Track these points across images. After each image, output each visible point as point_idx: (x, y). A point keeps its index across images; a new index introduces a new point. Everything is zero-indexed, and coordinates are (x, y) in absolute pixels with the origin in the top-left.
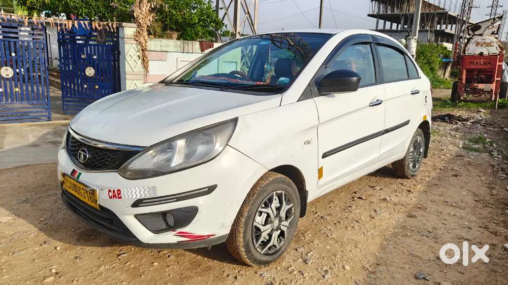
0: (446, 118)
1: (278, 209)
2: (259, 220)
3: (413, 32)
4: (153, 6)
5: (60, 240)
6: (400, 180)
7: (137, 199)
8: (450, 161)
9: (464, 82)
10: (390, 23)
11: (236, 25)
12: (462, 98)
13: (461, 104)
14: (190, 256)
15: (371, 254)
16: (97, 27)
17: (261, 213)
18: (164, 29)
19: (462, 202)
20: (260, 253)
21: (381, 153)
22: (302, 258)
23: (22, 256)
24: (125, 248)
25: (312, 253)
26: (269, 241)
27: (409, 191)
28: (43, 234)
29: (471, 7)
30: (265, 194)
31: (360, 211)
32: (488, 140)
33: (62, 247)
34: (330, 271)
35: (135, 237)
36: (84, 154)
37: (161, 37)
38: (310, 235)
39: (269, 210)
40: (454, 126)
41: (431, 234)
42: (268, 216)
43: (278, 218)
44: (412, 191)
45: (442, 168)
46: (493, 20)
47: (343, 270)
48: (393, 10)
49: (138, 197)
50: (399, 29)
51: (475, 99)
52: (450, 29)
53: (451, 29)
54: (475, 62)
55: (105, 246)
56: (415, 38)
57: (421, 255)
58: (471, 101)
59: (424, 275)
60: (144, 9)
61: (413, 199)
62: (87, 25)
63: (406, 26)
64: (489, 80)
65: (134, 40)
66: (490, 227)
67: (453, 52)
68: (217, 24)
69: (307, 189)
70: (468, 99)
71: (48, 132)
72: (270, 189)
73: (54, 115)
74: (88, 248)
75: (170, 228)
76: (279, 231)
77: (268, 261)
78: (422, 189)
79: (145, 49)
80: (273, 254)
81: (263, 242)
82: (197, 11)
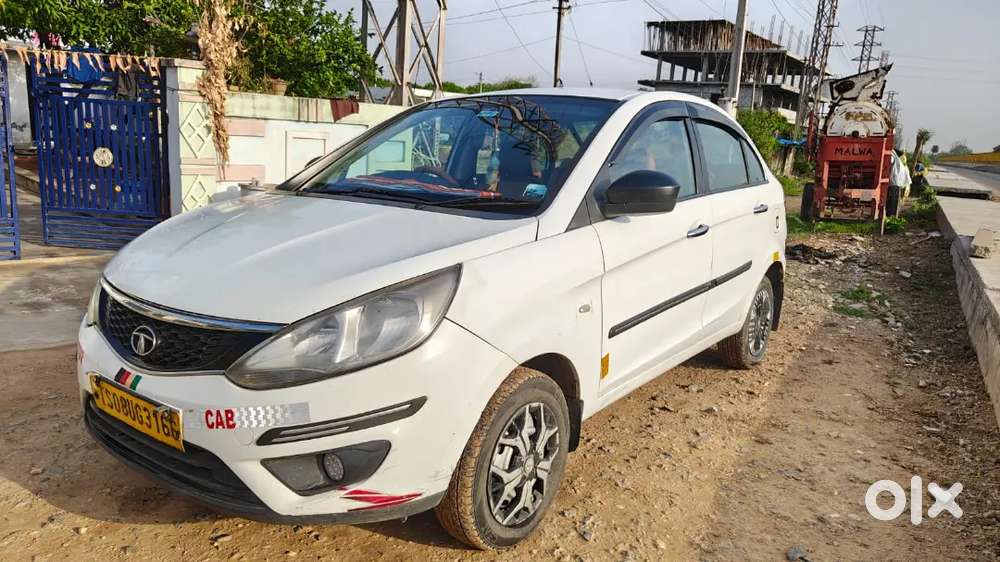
0: (798, 252)
1: (534, 438)
2: (501, 461)
3: (730, 87)
4: (237, 27)
5: (84, 513)
6: (731, 372)
7: (267, 429)
8: (814, 335)
9: (825, 185)
10: (681, 69)
11: (402, 68)
12: (822, 215)
13: (819, 226)
14: (359, 535)
15: (700, 517)
16: (121, 67)
17: (503, 446)
18: (257, 72)
19: (847, 411)
20: (499, 523)
21: (705, 324)
22: (576, 529)
23: (7, 551)
24: (224, 525)
25: (592, 519)
26: (516, 500)
27: (751, 393)
28: (44, 502)
29: (829, 45)
30: (512, 409)
31: (668, 434)
32: (875, 294)
33: (91, 528)
34: (630, 553)
35: (261, 504)
36: (145, 338)
37: (249, 88)
38: (584, 485)
39: (517, 442)
40: (814, 268)
41: (801, 474)
42: (516, 451)
43: (532, 456)
44: (756, 393)
45: (804, 348)
46: (874, 73)
47: (654, 549)
48: (687, 46)
49: (272, 426)
50: (699, 80)
51: (845, 216)
52: (790, 84)
53: (792, 84)
54: (844, 150)
55: (181, 522)
56: (733, 99)
57: (790, 515)
58: (839, 221)
59: (801, 552)
60: (219, 32)
61: (760, 408)
62: (99, 62)
63: (711, 76)
64: (869, 182)
65: (198, 93)
66: (900, 457)
67: (797, 128)
68: (363, 66)
69: (582, 398)
70: (832, 217)
71: (16, 283)
72: (520, 400)
73: (26, 247)
74: (146, 528)
75: (333, 484)
76: (534, 480)
77: (514, 538)
78: (773, 390)
79: (222, 114)
80: (523, 525)
81: (505, 502)
82: (324, 38)
